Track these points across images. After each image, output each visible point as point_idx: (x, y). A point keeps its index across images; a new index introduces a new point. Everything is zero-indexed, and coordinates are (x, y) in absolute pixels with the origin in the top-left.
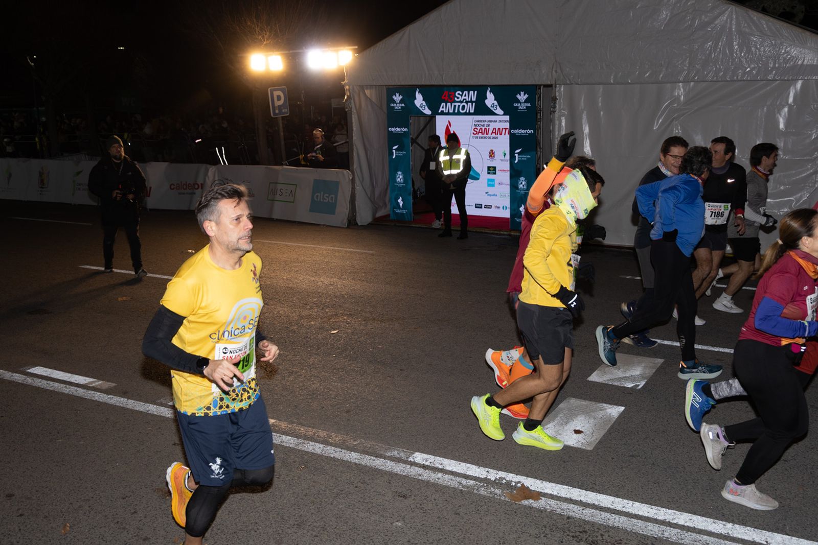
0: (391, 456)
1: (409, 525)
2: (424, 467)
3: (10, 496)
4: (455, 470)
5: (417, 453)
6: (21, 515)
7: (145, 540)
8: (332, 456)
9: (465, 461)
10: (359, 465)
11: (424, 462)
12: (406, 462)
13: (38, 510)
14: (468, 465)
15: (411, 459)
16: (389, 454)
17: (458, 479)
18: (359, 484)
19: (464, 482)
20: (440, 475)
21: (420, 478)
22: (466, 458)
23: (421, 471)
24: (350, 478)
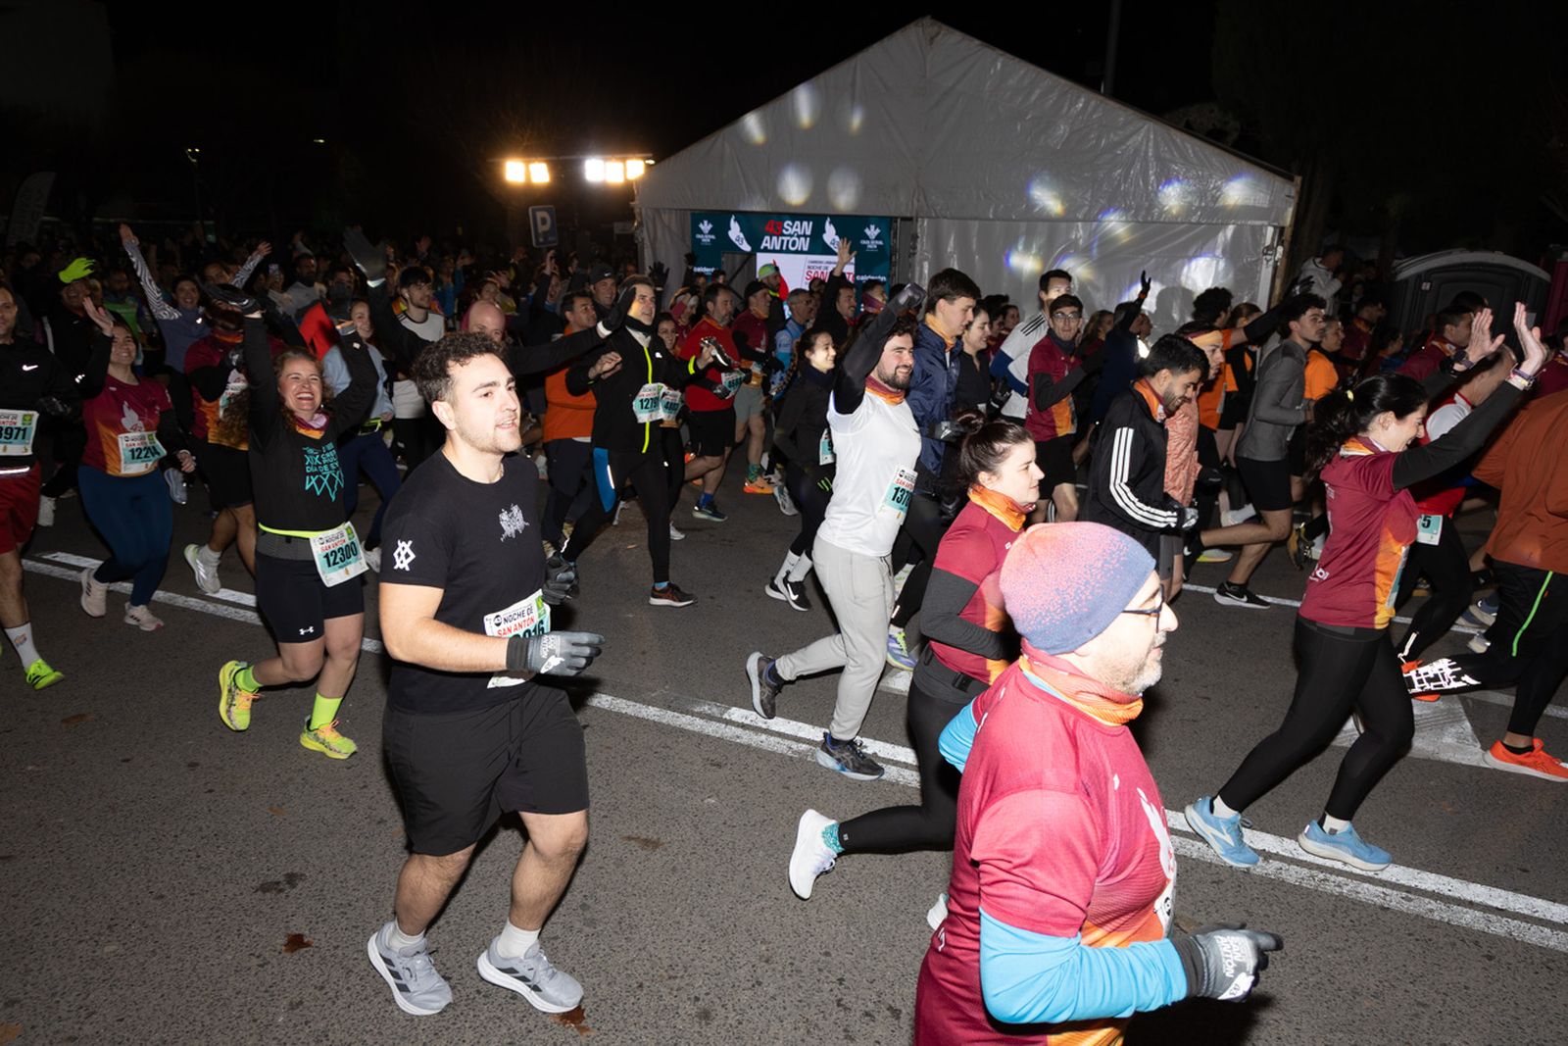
0: (701, 713)
1: (724, 803)
2: (743, 726)
3: (193, 765)
4: (782, 730)
5: (734, 709)
6: (210, 791)
7: (379, 822)
8: (624, 712)
9: (796, 719)
10: (659, 723)
11: (743, 720)
12: (720, 720)
13: (233, 784)
14: (800, 724)
15: (726, 716)
16: (697, 709)
17: (787, 742)
18: (659, 750)
19: (794, 746)
20: (763, 737)
21: (738, 741)
22: (797, 715)
23: (739, 731)
24: (648, 740)
